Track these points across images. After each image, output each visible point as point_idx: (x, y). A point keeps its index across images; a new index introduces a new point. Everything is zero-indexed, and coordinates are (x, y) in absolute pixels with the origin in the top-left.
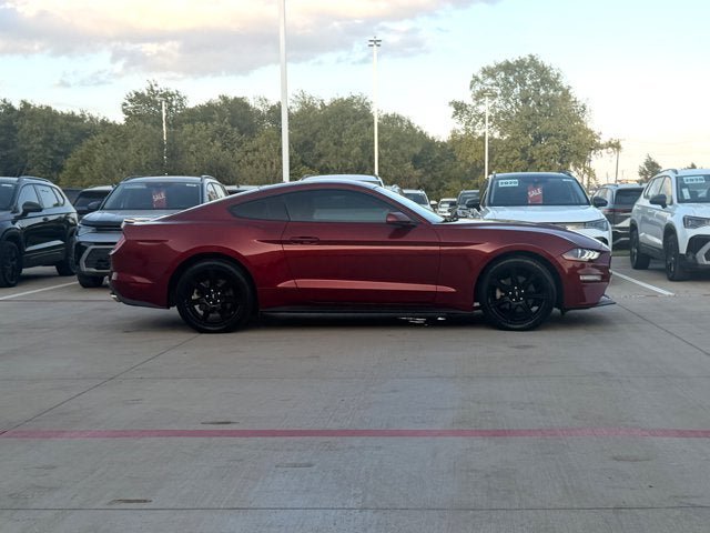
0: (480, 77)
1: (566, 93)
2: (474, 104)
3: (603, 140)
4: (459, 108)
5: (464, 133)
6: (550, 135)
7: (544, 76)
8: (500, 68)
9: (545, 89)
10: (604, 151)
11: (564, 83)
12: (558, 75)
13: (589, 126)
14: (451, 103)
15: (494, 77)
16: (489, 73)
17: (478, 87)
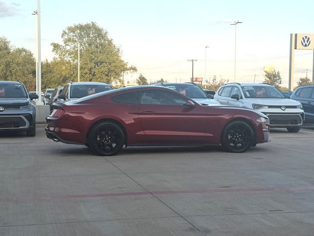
0: (67, 31)
1: (110, 42)
2: (64, 45)
3: (129, 66)
4: (56, 47)
5: (59, 59)
6: (102, 62)
7: (100, 33)
8: (77, 27)
9: (100, 39)
10: (129, 71)
11: (109, 37)
12: (106, 32)
13: (122, 59)
14: (52, 44)
15: (74, 32)
16: (71, 30)
17: (66, 37)
